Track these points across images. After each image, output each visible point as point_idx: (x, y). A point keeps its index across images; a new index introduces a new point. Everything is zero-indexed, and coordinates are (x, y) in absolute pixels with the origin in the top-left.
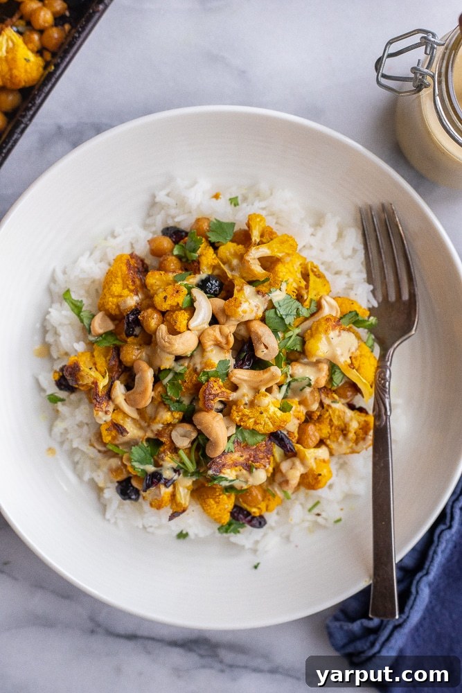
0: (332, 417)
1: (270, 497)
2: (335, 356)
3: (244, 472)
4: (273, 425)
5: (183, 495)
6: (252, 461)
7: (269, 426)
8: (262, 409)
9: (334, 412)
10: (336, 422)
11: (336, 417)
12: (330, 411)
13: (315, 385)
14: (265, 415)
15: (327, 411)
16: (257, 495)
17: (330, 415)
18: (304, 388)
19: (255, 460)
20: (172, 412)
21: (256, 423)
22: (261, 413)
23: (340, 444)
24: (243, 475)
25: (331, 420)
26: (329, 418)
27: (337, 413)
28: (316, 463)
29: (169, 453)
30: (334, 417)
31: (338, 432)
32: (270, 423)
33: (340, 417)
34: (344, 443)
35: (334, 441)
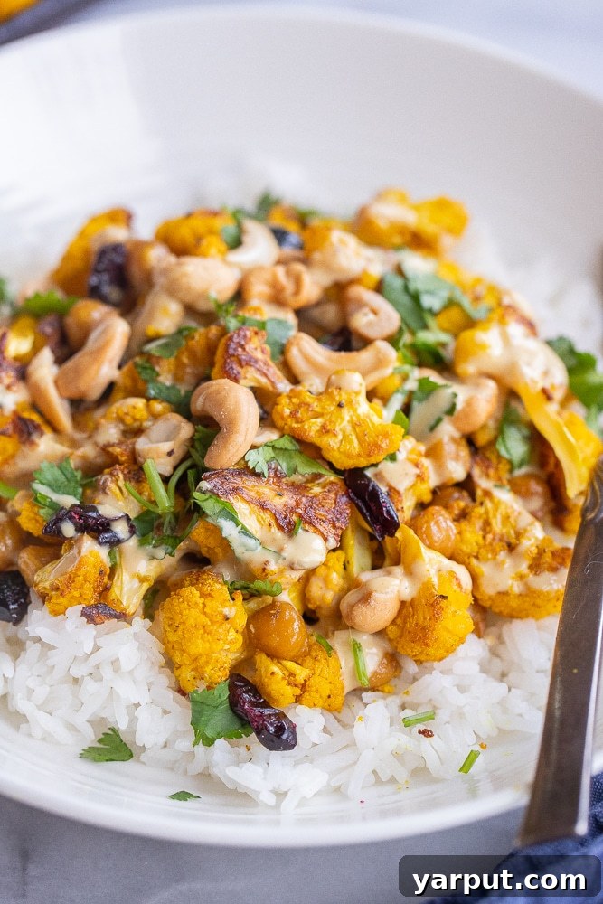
0: (491, 515)
1: (321, 655)
3: (279, 534)
5: (129, 591)
6: (300, 516)
7: (351, 442)
8: (343, 398)
9: (497, 505)
10: (497, 526)
11: (499, 517)
12: (488, 504)
13: (463, 410)
14: (346, 414)
15: (482, 504)
16: (292, 620)
17: (487, 512)
18: (439, 421)
19: (307, 521)
20: (149, 399)
21: (325, 430)
22: (340, 405)
23: (500, 565)
24: (274, 540)
25: (487, 523)
26: (485, 516)
27: (502, 509)
28: (440, 577)
29: (121, 476)
30: (495, 516)
31: (497, 545)
32: (354, 437)
33: (508, 517)
34: (508, 563)
35: (488, 559)
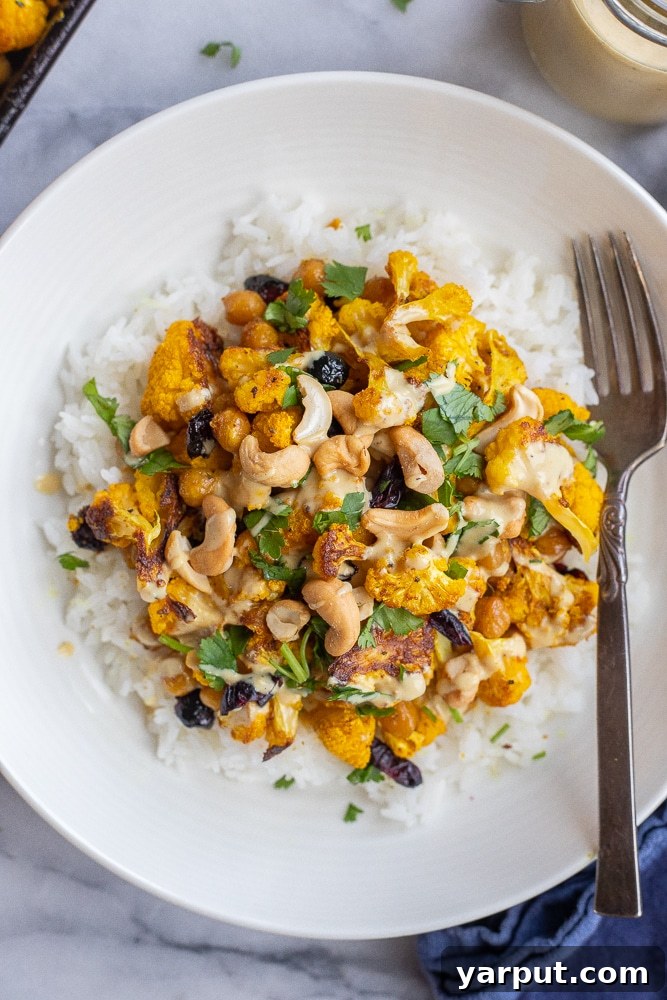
0: (530, 585)
1: (428, 722)
2: (536, 486)
3: (389, 679)
4: (436, 600)
5: (287, 718)
6: (402, 661)
7: (429, 601)
8: (418, 573)
9: (533, 577)
10: (537, 595)
11: (536, 586)
12: (527, 576)
13: (504, 533)
14: (422, 583)
15: (522, 576)
16: (407, 720)
17: (526, 583)
18: (486, 538)
19: (407, 659)
20: (267, 581)
21: (407, 597)
22: (417, 580)
23: (544, 631)
24: (387, 684)
25: (528, 592)
26: (526, 588)
27: (538, 579)
28: (505, 663)
29: (263, 650)
30: (534, 587)
31: (540, 610)
32: (431, 597)
33: (544, 586)
34: (550, 629)
35: (534, 626)
